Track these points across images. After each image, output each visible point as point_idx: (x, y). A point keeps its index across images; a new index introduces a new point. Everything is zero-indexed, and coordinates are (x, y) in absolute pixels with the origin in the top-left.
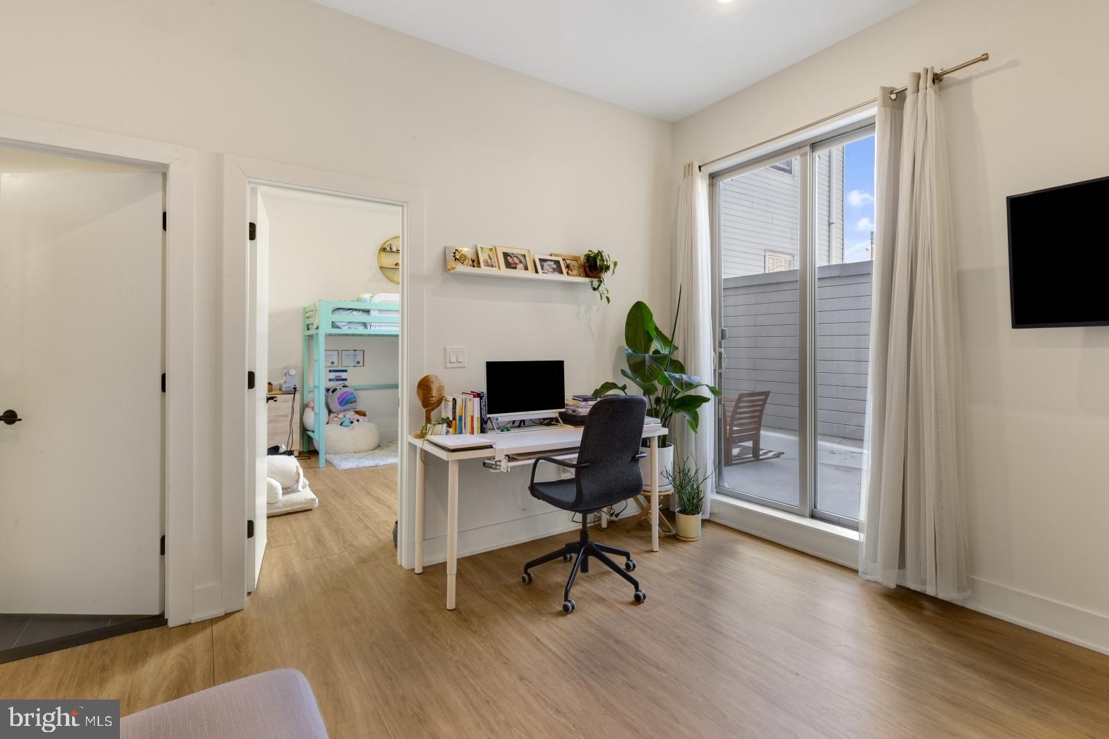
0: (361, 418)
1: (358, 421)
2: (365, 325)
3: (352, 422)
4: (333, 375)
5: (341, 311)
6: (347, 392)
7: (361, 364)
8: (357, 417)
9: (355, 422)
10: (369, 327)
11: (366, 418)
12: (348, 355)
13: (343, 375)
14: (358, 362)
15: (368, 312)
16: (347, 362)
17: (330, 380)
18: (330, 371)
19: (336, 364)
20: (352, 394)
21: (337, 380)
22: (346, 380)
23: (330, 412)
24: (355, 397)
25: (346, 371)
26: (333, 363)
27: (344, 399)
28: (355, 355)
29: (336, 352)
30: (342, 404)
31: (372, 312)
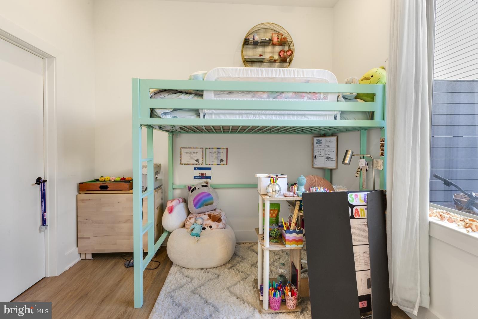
0: (214, 224)
1: (211, 227)
2: (196, 112)
3: (204, 229)
4: (197, 173)
5: (166, 94)
6: (204, 193)
7: (225, 162)
8: (210, 222)
9: (208, 229)
10: (202, 115)
11: (220, 225)
12: (212, 153)
13: (208, 173)
14: (222, 161)
15: (199, 94)
16: (211, 160)
17: (195, 177)
18: (195, 169)
19: (200, 162)
20: (209, 195)
21: (202, 178)
22: (210, 178)
23: (189, 213)
24: (212, 199)
25: (210, 169)
26: (197, 161)
27: (199, 200)
28: (219, 153)
29: (201, 150)
30: (197, 206)
31: (205, 94)
